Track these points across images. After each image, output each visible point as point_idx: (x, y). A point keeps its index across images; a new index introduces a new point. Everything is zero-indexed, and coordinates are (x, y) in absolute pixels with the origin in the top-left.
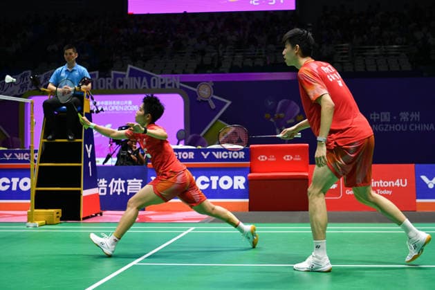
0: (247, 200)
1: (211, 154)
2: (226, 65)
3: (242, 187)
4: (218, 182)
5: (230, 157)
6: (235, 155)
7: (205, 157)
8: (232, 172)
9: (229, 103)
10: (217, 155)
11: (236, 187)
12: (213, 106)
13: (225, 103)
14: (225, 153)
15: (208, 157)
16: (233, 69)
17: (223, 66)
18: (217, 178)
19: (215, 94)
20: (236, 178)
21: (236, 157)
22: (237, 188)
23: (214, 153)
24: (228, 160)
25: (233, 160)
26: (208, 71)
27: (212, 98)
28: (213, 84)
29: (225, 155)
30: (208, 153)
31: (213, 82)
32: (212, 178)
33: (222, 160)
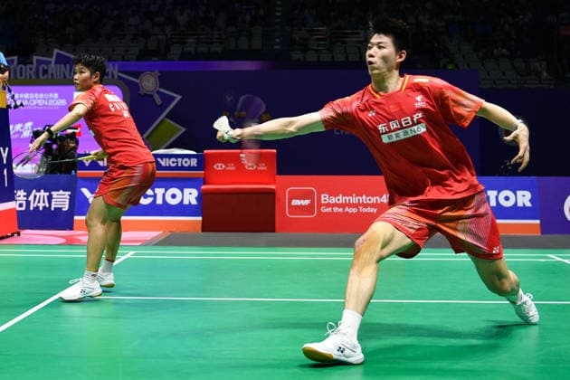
0: (200, 218)
2: (176, 50)
3: (194, 202)
4: (164, 195)
5: (180, 165)
6: (186, 162)
8: (182, 183)
9: (178, 97)
10: (163, 163)
11: (186, 202)
12: (159, 101)
13: (174, 98)
14: (173, 159)
16: (184, 56)
17: (172, 52)
18: (163, 190)
19: (161, 87)
20: (187, 191)
21: (186, 165)
22: (188, 203)
23: (159, 160)
24: (177, 168)
25: (182, 168)
27: (158, 92)
28: (159, 74)
29: (173, 162)
31: (160, 72)
32: (157, 190)
33: (169, 168)
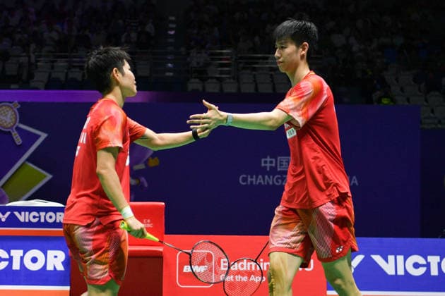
0: (68, 288)
1: (12, 215)
2: (40, 77)
3: (60, 268)
4: (22, 258)
5: (42, 220)
6: (51, 217)
7: (3, 220)
8: (44, 243)
9: (43, 136)
10: (22, 217)
11: (50, 268)
12: (18, 141)
13: (38, 137)
14: (34, 213)
15: (7, 219)
16: (51, 84)
17: (35, 79)
18: (21, 252)
19: (21, 122)
20: (51, 253)
21: (51, 221)
22: (52, 269)
23: (17, 213)
24: (39, 224)
25: (46, 224)
26: (12, 86)
27: (18, 129)
28: (19, 106)
29: (34, 217)
30: (8, 213)
31: (19, 103)
32: (13, 252)
33: (30, 224)
